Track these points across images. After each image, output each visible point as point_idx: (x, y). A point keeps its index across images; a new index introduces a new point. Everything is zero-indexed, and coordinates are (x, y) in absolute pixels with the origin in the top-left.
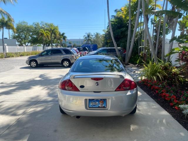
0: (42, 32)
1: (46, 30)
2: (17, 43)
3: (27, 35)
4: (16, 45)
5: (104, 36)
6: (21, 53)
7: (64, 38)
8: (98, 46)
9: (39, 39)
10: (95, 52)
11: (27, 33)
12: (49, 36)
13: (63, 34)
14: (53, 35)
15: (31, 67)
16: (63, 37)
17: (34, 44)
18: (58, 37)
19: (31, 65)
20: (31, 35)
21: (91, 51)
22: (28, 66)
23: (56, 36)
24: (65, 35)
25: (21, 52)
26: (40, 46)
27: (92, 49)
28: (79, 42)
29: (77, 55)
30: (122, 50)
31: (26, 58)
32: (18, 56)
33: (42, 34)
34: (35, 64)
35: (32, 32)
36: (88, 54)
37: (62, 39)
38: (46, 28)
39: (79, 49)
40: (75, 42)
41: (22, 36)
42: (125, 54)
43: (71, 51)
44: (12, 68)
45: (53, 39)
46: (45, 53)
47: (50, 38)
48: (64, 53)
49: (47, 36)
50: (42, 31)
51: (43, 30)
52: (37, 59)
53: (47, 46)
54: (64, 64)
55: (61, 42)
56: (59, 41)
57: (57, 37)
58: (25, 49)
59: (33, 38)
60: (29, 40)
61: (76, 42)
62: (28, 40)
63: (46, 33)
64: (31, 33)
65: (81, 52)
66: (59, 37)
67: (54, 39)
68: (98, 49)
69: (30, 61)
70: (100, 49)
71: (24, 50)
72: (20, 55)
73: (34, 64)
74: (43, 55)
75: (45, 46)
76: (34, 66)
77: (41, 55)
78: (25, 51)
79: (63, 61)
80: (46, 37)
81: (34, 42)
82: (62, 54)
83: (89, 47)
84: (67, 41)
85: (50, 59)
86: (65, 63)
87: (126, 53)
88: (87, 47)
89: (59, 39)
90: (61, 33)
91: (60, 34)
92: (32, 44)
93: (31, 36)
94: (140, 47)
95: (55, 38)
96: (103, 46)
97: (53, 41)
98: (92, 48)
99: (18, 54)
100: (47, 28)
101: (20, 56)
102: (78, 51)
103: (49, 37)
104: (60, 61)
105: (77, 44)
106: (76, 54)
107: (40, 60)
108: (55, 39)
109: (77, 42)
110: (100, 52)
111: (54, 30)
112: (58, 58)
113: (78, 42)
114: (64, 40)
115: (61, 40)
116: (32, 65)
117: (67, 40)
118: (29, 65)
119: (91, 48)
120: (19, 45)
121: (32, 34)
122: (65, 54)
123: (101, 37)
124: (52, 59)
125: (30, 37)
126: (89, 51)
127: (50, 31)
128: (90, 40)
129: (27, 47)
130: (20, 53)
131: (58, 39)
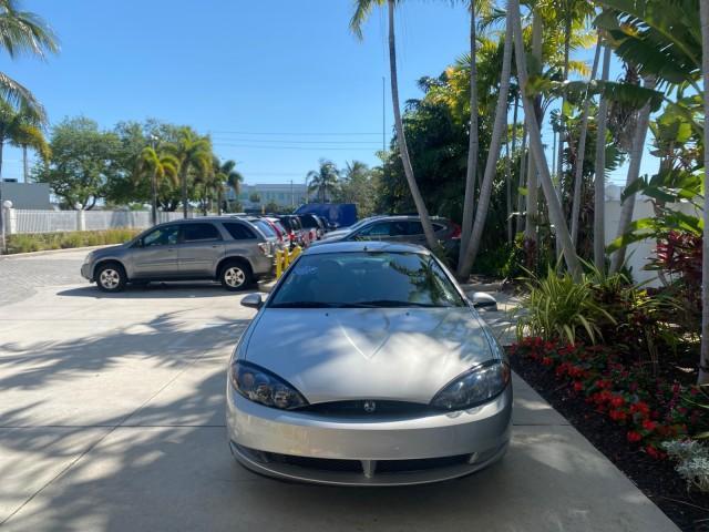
0: (149, 159)
1: (167, 149)
2: (53, 198)
3: (91, 166)
4: (49, 207)
5: (382, 172)
6: (66, 237)
7: (234, 180)
8: (360, 210)
9: (137, 183)
10: (348, 231)
11: (92, 160)
12: (177, 171)
13: (229, 165)
14: (190, 169)
15: (101, 291)
16: (227, 178)
17: (117, 203)
18: (209, 175)
19: (99, 283)
20: (106, 169)
21: (333, 229)
22: (87, 284)
23: (202, 174)
24: (235, 169)
25: (68, 233)
26: (142, 208)
27: (338, 221)
28: (289, 194)
29: (278, 242)
30: (445, 228)
31: (82, 255)
32: (54, 248)
33: (148, 166)
34: (115, 276)
35: (112, 157)
36: (319, 239)
37: (223, 183)
38: (163, 143)
39: (284, 222)
40: (273, 193)
41: (72, 173)
42: (459, 241)
43: (256, 227)
44: (27, 294)
45: (190, 186)
46: (158, 234)
47: (177, 181)
48: (226, 235)
49: (167, 173)
50: (151, 154)
51: (153, 151)
52: (124, 260)
53: (166, 210)
54: (227, 278)
55: (219, 196)
56: (212, 190)
57: (206, 175)
58: (83, 222)
59: (114, 179)
60: (100, 185)
61: (277, 196)
62: (95, 185)
63: (162, 162)
64: (108, 163)
65: (293, 233)
66: (214, 175)
67: (194, 184)
68: (357, 220)
69: (98, 266)
70: (367, 221)
71: (79, 225)
72: (62, 242)
73: (110, 278)
74: (149, 244)
75: (161, 209)
76: (111, 286)
77: (140, 243)
78: (84, 228)
79: (225, 265)
80: (163, 175)
81: (120, 193)
82: (221, 240)
83: (327, 214)
84: (242, 190)
85: (174, 258)
86: (229, 274)
87: (460, 236)
88: (318, 215)
89: (214, 184)
90: (222, 163)
91: (216, 165)
92: (112, 203)
93: (106, 173)
94: (515, 216)
95: (198, 180)
96: (378, 211)
97: (191, 191)
98: (337, 217)
99: (56, 237)
100: (170, 145)
101: (63, 247)
102: (282, 229)
103: (176, 178)
104: (212, 267)
105: (280, 203)
106: (272, 239)
107: (134, 265)
108: (199, 185)
109: (282, 195)
110: (364, 234)
111: (194, 149)
112: (203, 257)
113: (286, 196)
114: (232, 189)
115: (221, 189)
116: (103, 282)
117: (245, 186)
118: (92, 281)
119: (332, 217)
120: (62, 207)
121: (112, 164)
122: (231, 238)
123: (369, 178)
124: (183, 260)
125: (102, 175)
126: (325, 227)
127: (179, 156)
128: (330, 187)
129: (90, 212)
130: (61, 235)
131: (209, 185)
